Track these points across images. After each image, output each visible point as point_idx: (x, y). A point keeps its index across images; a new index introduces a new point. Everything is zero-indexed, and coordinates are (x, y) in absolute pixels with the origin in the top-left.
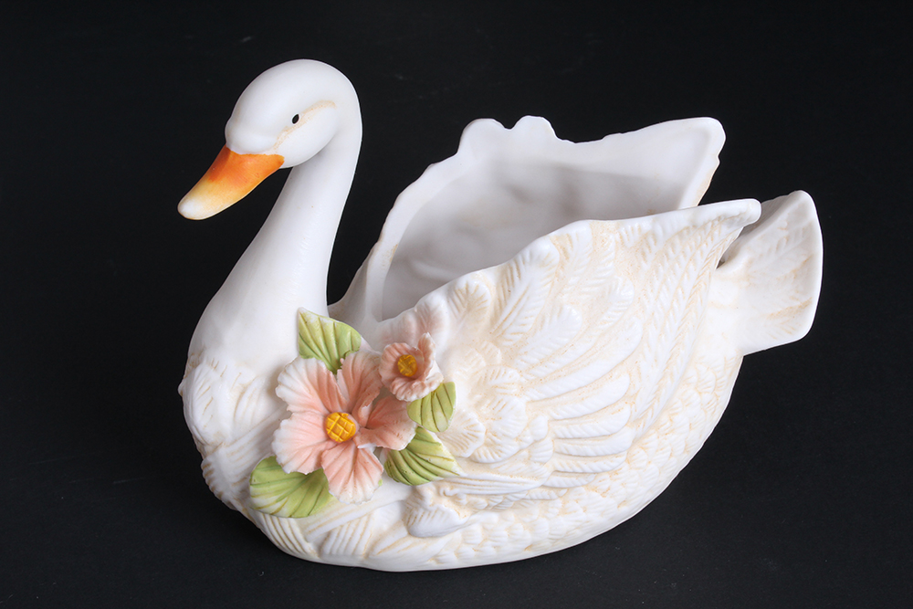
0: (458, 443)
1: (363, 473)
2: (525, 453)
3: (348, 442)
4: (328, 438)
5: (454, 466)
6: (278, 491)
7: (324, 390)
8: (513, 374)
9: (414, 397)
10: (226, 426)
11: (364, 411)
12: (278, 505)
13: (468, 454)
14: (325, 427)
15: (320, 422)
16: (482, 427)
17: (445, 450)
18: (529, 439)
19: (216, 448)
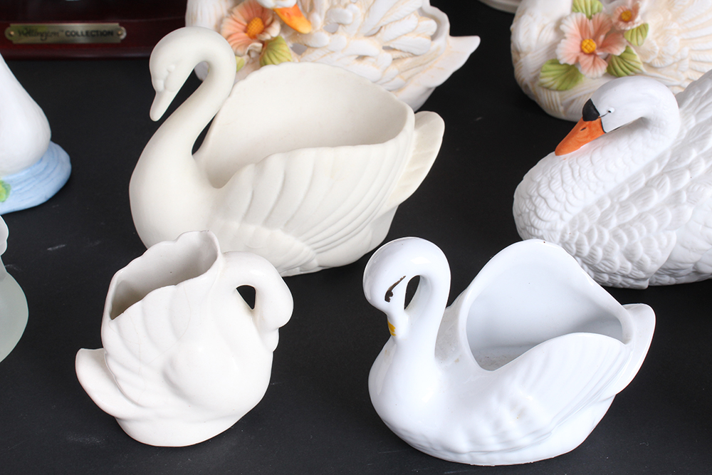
0: (645, 55)
1: (598, 66)
2: (675, 65)
3: (592, 54)
4: (582, 51)
5: (642, 67)
6: (554, 75)
7: (583, 28)
8: (675, 26)
9: (629, 28)
10: (533, 43)
11: (602, 37)
12: (552, 82)
13: (648, 61)
14: (581, 45)
15: (579, 43)
16: (658, 48)
17: (638, 58)
18: (679, 57)
19: (526, 54)
